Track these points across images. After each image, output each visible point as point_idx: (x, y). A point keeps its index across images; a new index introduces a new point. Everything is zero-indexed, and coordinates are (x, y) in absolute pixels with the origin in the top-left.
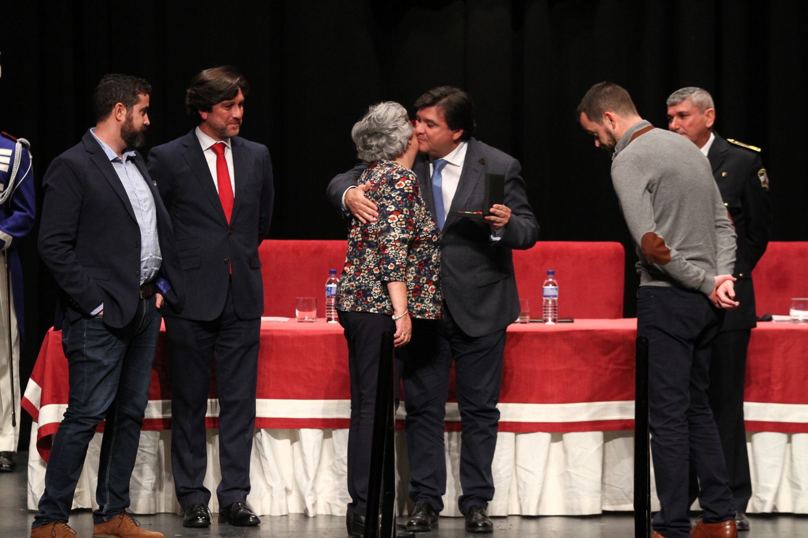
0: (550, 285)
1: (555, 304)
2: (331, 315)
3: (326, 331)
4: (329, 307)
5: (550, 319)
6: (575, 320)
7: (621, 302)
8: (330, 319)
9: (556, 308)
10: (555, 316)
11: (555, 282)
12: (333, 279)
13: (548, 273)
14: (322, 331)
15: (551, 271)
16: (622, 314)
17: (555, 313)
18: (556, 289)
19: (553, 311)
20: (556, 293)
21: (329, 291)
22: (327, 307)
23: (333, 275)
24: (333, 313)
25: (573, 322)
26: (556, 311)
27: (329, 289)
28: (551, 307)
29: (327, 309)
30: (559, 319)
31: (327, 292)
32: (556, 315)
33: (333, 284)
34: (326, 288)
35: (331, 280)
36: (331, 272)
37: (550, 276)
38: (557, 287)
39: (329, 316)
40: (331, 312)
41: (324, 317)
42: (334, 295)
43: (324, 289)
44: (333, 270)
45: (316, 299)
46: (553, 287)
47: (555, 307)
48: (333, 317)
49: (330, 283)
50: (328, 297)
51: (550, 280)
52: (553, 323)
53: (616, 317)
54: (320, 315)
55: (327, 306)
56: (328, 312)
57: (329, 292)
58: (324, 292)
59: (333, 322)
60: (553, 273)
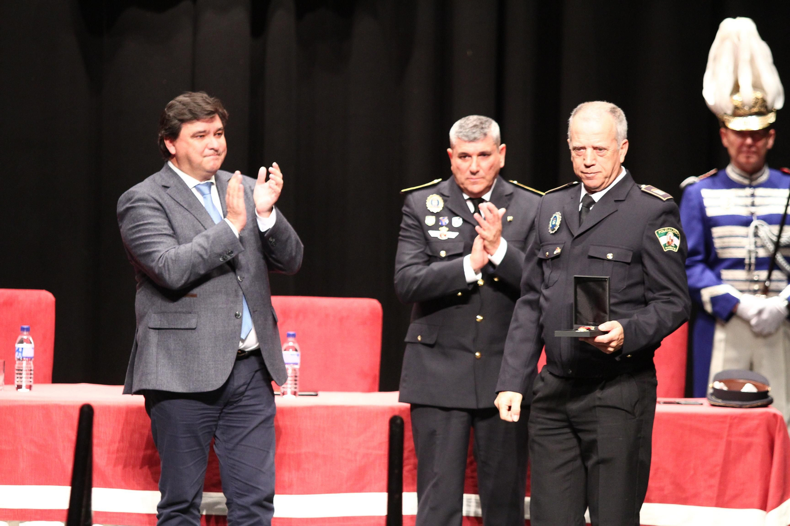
0: (291, 350)
1: (296, 373)
2: (22, 382)
3: (15, 401)
4: (20, 372)
5: (289, 391)
6: (320, 393)
7: (377, 371)
8: (19, 387)
9: (297, 379)
10: (296, 388)
11: (297, 346)
12: (25, 337)
13: (289, 335)
14: (10, 401)
15: (291, 333)
16: (377, 387)
17: (296, 384)
18: (298, 355)
19: (294, 382)
20: (297, 359)
21: (19, 352)
22: (17, 372)
23: (25, 333)
24: (24, 379)
25: (317, 395)
26: (297, 382)
27: (20, 350)
28: (292, 377)
29: (17, 374)
30: (300, 391)
31: (17, 353)
32: (296, 386)
33: (25, 343)
34: (17, 349)
35: (23, 338)
36: (23, 329)
37: (291, 339)
38: (299, 353)
39: (19, 383)
40: (21, 378)
41: (13, 383)
42: (26, 357)
43: (13, 350)
44: (25, 327)
45: (4, 362)
46: (295, 352)
47: (296, 377)
48: (24, 385)
49: (21, 342)
50: (19, 359)
51: (291, 344)
52: (294, 396)
53: (371, 390)
54: (9, 381)
55: (19, 370)
56: (18, 378)
57: (20, 354)
58: (14, 354)
59: (24, 390)
60: (294, 336)
